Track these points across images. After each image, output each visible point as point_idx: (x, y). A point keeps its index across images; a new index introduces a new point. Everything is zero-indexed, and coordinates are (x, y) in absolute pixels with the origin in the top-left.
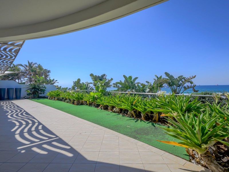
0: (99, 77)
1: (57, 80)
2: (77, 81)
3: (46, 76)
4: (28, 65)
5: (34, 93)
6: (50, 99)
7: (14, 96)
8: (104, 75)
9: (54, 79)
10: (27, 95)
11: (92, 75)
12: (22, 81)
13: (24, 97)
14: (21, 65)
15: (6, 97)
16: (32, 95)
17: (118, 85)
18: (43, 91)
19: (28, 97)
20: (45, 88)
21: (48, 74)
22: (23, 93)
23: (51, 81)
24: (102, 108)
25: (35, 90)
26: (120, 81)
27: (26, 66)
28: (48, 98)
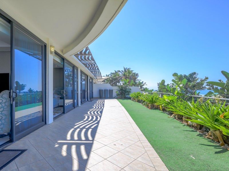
0: (185, 76)
1: (146, 83)
2: (161, 82)
3: (135, 79)
4: (123, 70)
5: (121, 94)
6: (132, 100)
7: (108, 96)
8: (195, 73)
9: (143, 82)
10: (117, 95)
11: (175, 75)
12: (121, 84)
13: (115, 97)
14: (119, 71)
15: (104, 96)
16: (120, 95)
17: (215, 86)
18: (129, 92)
19: (117, 97)
20: (130, 90)
21: (136, 77)
22: (114, 94)
23: (140, 83)
24: (176, 116)
25: (122, 91)
26: (220, 81)
27: (122, 71)
28: (132, 99)
